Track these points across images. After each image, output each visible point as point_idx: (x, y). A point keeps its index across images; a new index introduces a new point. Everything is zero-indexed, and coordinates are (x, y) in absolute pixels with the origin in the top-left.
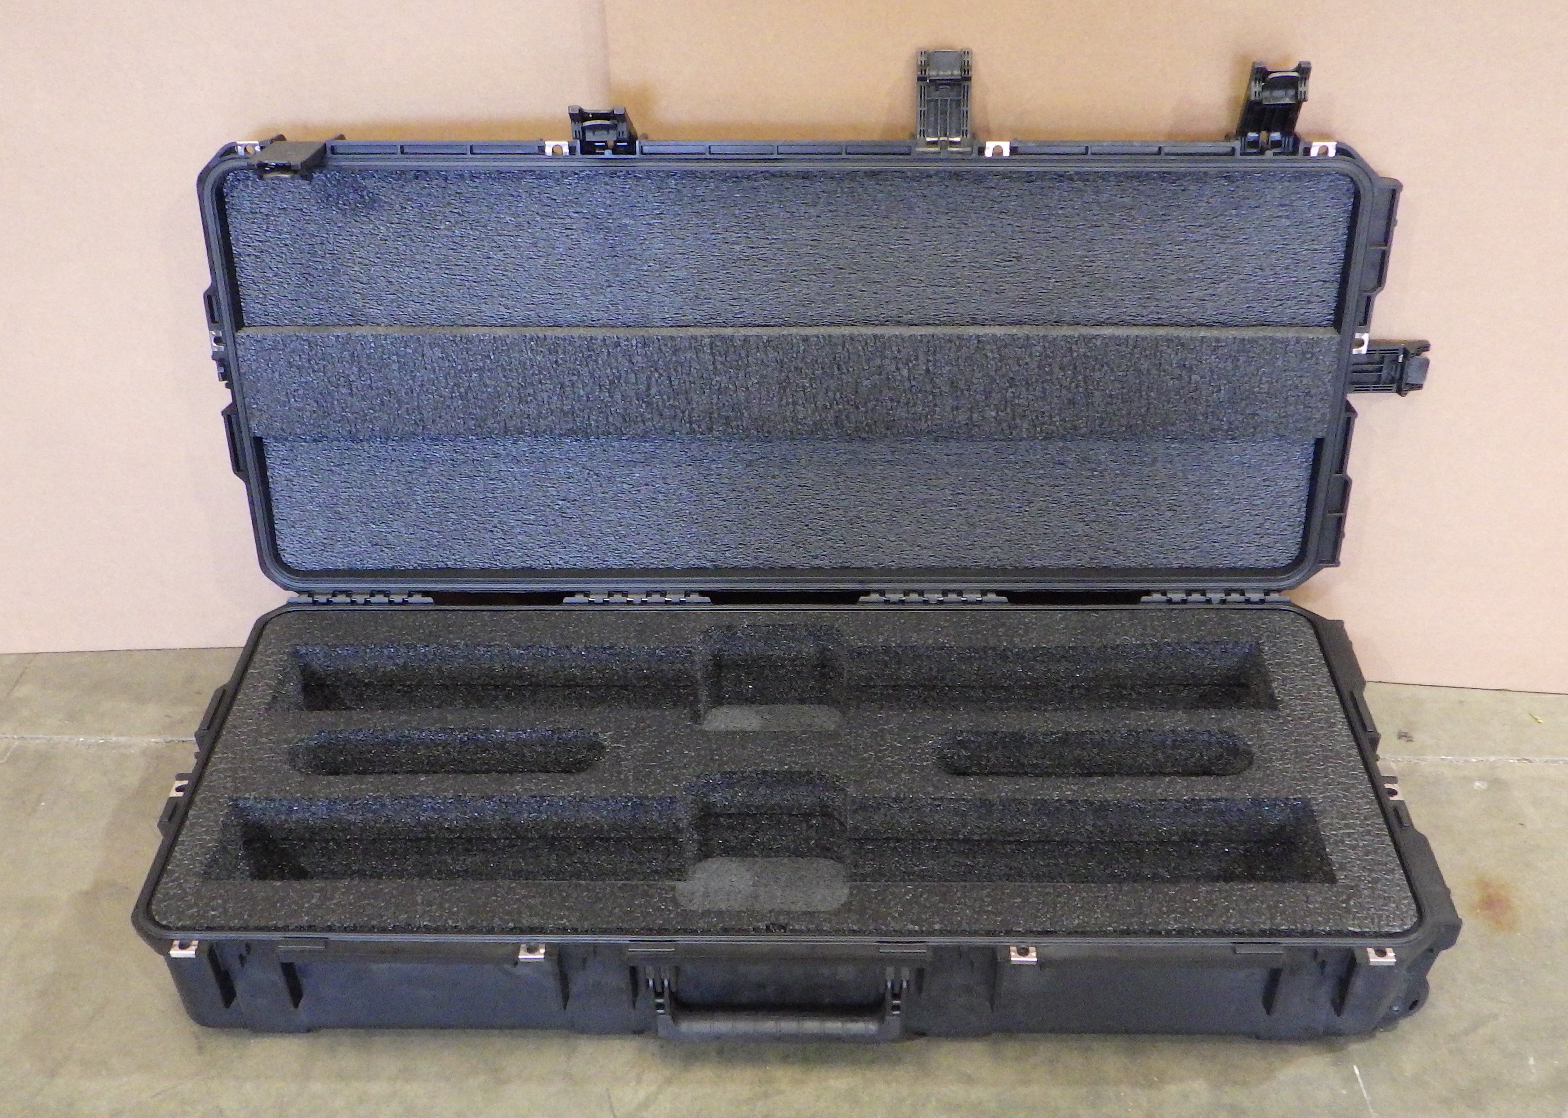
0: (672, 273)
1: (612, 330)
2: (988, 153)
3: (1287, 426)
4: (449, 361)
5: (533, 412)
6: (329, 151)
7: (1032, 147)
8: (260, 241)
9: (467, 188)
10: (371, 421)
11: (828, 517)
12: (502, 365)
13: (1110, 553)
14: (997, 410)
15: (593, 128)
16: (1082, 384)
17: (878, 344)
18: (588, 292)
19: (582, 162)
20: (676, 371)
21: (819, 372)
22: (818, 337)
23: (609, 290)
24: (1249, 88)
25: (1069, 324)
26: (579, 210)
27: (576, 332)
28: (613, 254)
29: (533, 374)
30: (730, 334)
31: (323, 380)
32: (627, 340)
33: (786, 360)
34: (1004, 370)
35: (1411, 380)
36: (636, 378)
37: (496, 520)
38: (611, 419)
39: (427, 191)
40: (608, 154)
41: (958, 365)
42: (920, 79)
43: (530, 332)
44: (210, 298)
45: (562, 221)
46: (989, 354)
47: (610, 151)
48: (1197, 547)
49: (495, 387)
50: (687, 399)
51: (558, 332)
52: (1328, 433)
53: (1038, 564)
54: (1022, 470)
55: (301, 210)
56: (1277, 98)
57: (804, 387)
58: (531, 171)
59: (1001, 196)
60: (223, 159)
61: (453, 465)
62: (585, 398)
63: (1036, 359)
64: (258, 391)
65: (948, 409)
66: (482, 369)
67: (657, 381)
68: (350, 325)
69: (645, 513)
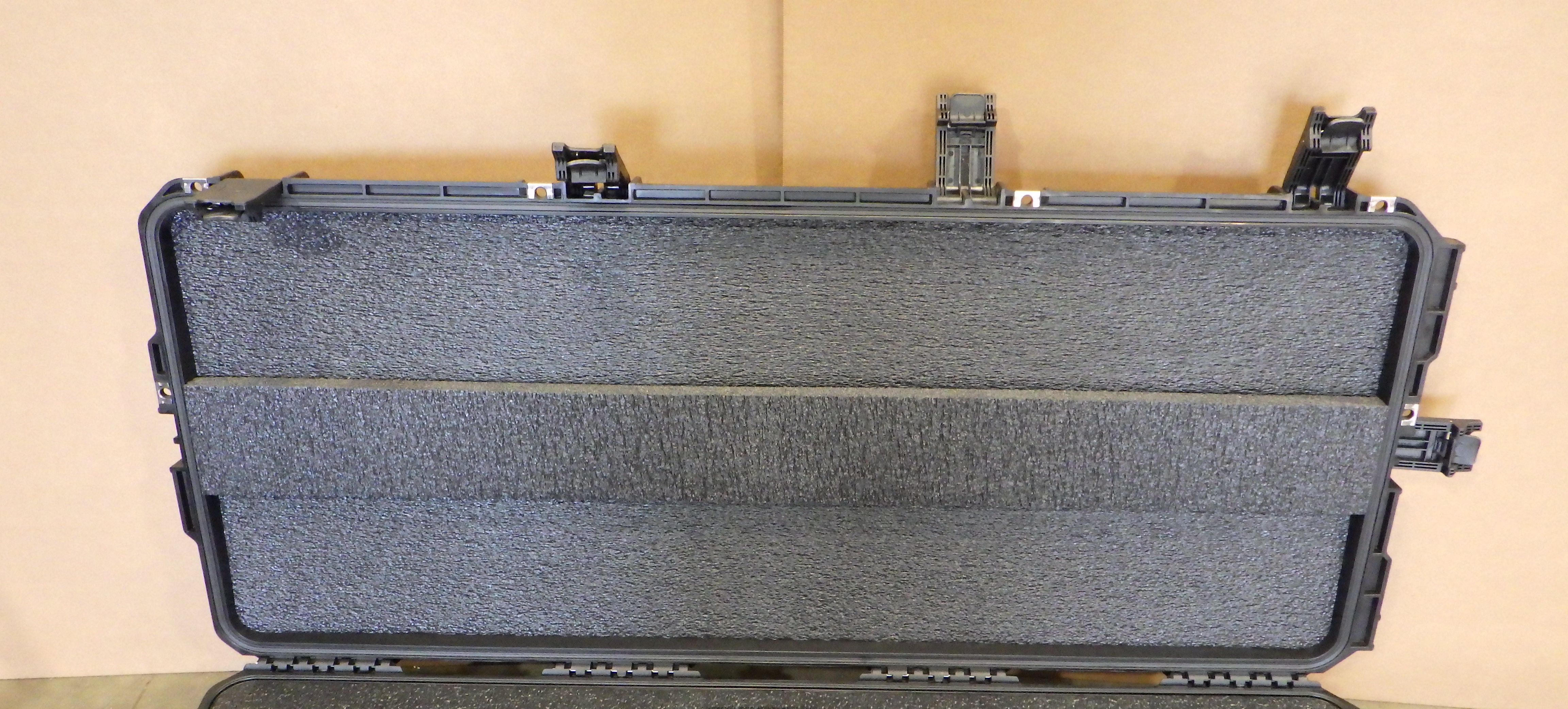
0: (666, 328)
1: (599, 387)
2: (1017, 203)
3: (1326, 501)
4: (419, 418)
5: (512, 474)
6: (286, 191)
7: (1065, 197)
8: (212, 286)
9: (441, 232)
10: (334, 480)
11: (828, 588)
12: (478, 423)
13: (1128, 629)
14: (1016, 479)
15: (581, 168)
16: (1107, 454)
17: (889, 408)
18: (573, 346)
19: (566, 205)
20: (668, 433)
21: (823, 437)
22: (824, 400)
23: (597, 344)
24: (1305, 135)
25: (1094, 389)
26: (564, 258)
27: (559, 389)
28: (601, 306)
29: (511, 434)
30: (727, 394)
31: (281, 437)
32: (615, 399)
33: (788, 423)
34: (1025, 438)
35: (1457, 460)
36: (624, 439)
37: (472, 585)
38: (596, 483)
39: (397, 235)
40: (597, 198)
41: (974, 432)
42: (942, 123)
43: (511, 388)
44: (155, 347)
45: (545, 270)
46: (1009, 421)
47: (600, 195)
48: (1220, 626)
49: (470, 447)
50: (679, 462)
51: (542, 389)
52: (1368, 511)
53: (1050, 641)
54: (1037, 542)
55: (258, 252)
56: (1337, 147)
57: (807, 452)
58: (512, 216)
59: (1025, 250)
60: (168, 196)
61: (426, 526)
62: (568, 460)
63: (1059, 426)
64: (210, 448)
65: (963, 478)
66: (456, 428)
67: (647, 443)
68: (313, 377)
69: (632, 580)
